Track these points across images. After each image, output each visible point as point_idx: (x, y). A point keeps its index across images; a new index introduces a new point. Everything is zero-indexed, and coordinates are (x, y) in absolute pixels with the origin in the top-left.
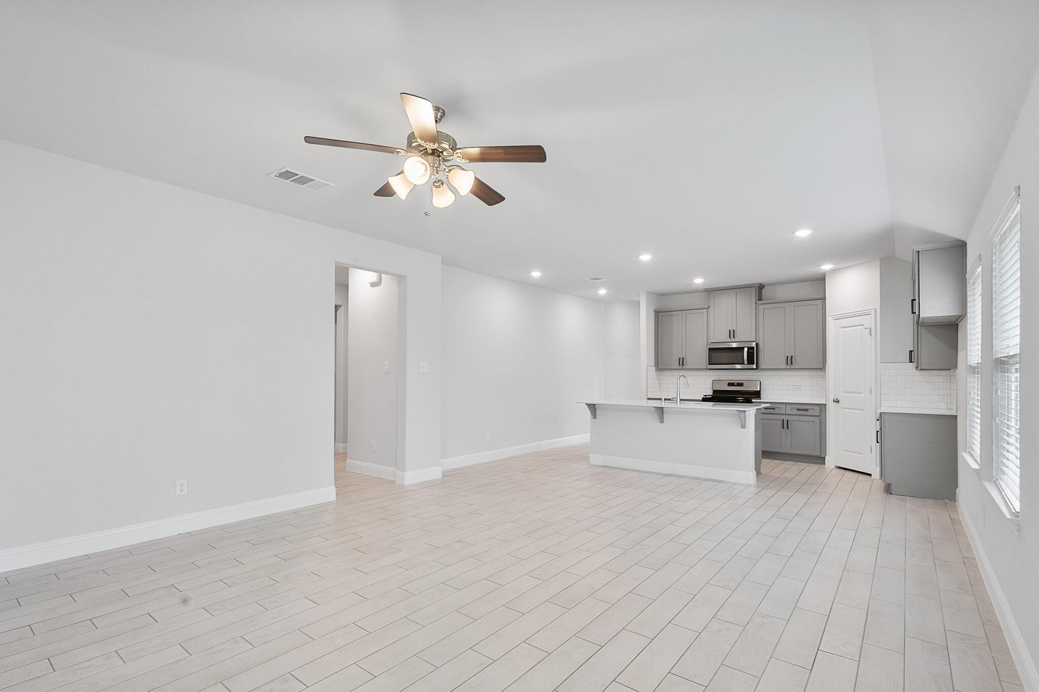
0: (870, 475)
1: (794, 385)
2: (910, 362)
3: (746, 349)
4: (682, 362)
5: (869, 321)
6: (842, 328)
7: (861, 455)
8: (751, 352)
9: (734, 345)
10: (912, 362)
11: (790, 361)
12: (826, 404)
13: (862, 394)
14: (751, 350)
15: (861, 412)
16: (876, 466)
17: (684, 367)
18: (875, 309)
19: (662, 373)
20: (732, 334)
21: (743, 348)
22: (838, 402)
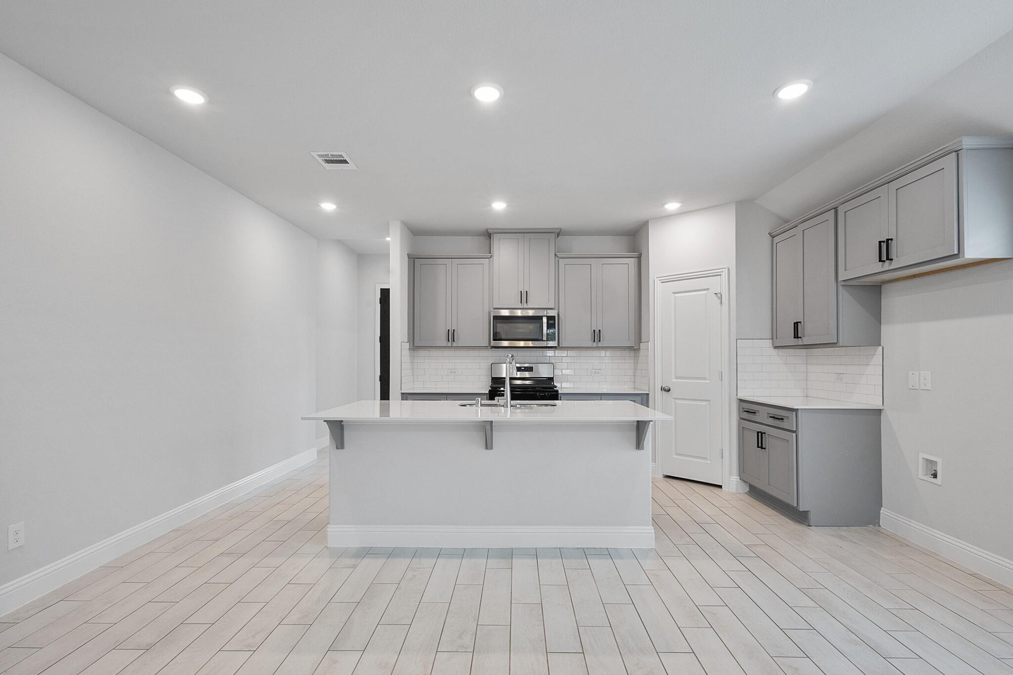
0: (720, 487)
1: (593, 369)
2: (795, 337)
3: (545, 320)
4: (451, 336)
5: (719, 284)
6: (674, 293)
7: (704, 461)
8: (552, 324)
9: (531, 313)
10: (798, 337)
11: (597, 336)
12: (648, 394)
13: (707, 380)
14: (551, 320)
15: (704, 403)
16: (731, 474)
17: (455, 344)
18: (728, 268)
19: (422, 353)
20: (524, 297)
21: (540, 318)
22: (669, 390)
